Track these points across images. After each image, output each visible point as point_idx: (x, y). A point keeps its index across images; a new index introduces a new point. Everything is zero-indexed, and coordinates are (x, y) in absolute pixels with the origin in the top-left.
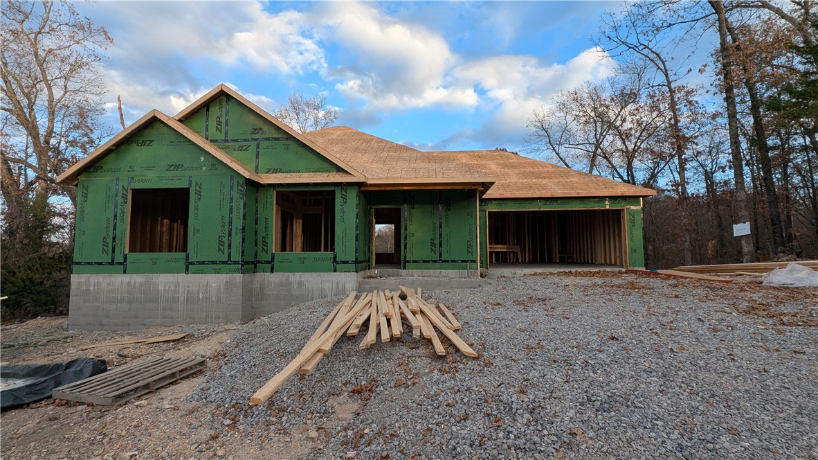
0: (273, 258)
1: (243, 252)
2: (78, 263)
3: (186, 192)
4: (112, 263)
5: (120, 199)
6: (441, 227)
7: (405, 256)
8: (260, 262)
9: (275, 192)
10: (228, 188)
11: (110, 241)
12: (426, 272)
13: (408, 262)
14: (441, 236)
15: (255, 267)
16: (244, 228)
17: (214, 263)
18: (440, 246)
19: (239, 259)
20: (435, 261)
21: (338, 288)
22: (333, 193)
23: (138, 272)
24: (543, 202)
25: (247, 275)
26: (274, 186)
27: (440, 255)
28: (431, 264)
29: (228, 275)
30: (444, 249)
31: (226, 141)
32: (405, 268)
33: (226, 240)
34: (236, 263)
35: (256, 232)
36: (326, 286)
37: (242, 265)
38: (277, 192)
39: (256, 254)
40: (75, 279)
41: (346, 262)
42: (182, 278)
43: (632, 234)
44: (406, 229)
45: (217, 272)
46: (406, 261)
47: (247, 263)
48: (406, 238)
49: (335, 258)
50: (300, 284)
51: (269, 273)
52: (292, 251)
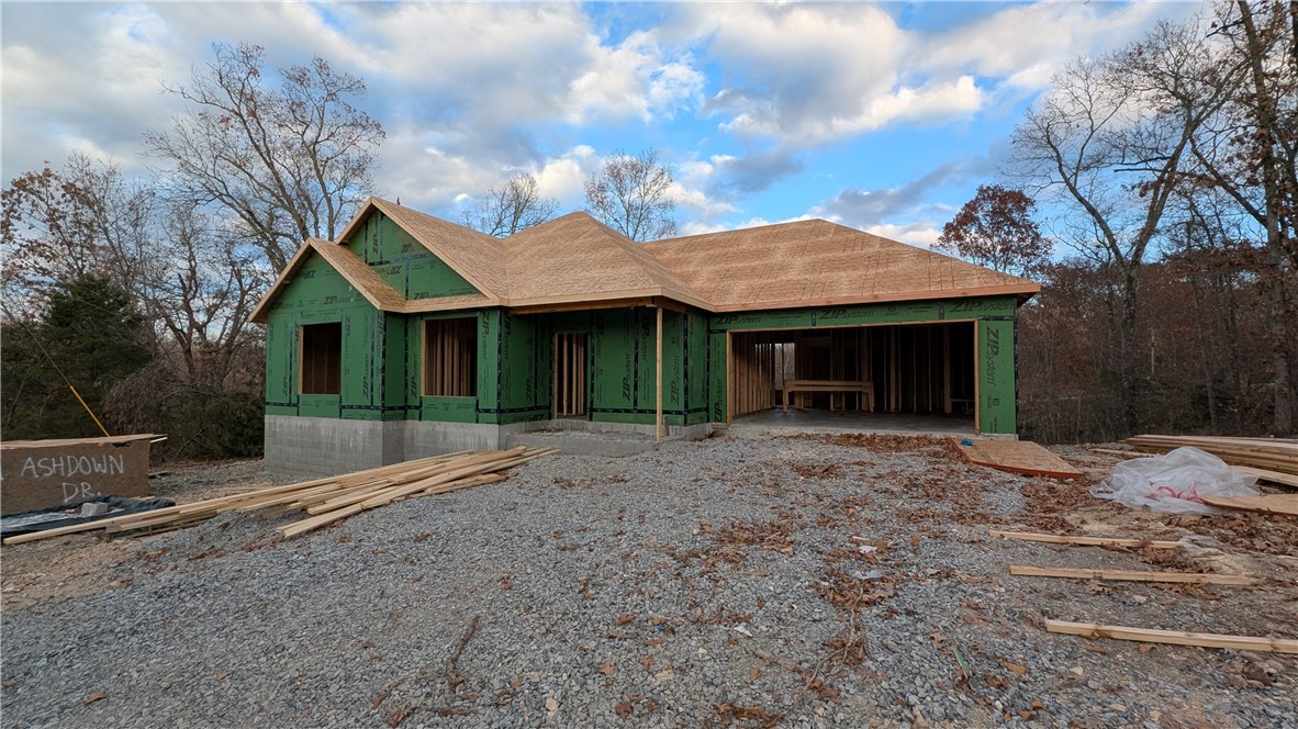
0: (421, 403)
1: (383, 395)
2: (268, 404)
3: (338, 326)
4: (289, 405)
5: (294, 337)
6: (636, 360)
7: (592, 403)
8: (410, 407)
9: (424, 323)
10: (370, 322)
11: (288, 381)
12: (618, 427)
13: (596, 410)
14: (636, 373)
15: (406, 413)
16: (384, 368)
17: (360, 407)
18: (636, 388)
19: (380, 404)
20: (628, 411)
21: (480, 443)
22: (475, 321)
23: (307, 414)
24: (820, 314)
25: (391, 423)
26: (422, 315)
27: (635, 401)
28: (623, 415)
29: (372, 422)
30: (640, 394)
31: (381, 263)
32: (591, 419)
33: (369, 381)
34: (377, 408)
35: (406, 372)
36: (469, 440)
37: (383, 411)
38: (427, 322)
39: (406, 398)
40: (268, 419)
41: (488, 411)
42: (336, 422)
43: (991, 368)
44: (593, 364)
45: (363, 418)
46: (593, 410)
47: (391, 408)
48: (593, 376)
49: (477, 405)
50: (445, 435)
51: (417, 421)
52: (443, 394)
